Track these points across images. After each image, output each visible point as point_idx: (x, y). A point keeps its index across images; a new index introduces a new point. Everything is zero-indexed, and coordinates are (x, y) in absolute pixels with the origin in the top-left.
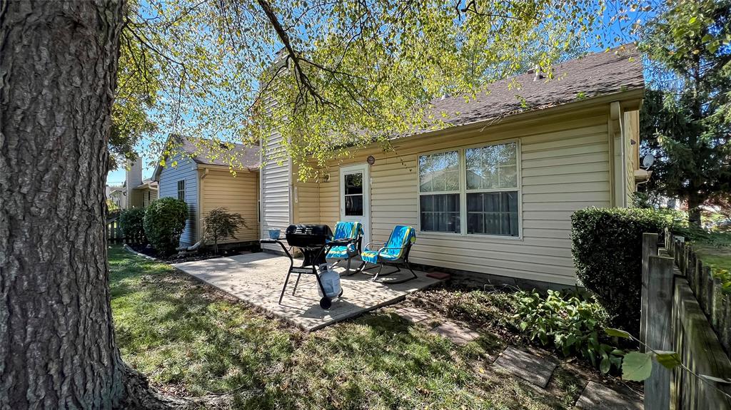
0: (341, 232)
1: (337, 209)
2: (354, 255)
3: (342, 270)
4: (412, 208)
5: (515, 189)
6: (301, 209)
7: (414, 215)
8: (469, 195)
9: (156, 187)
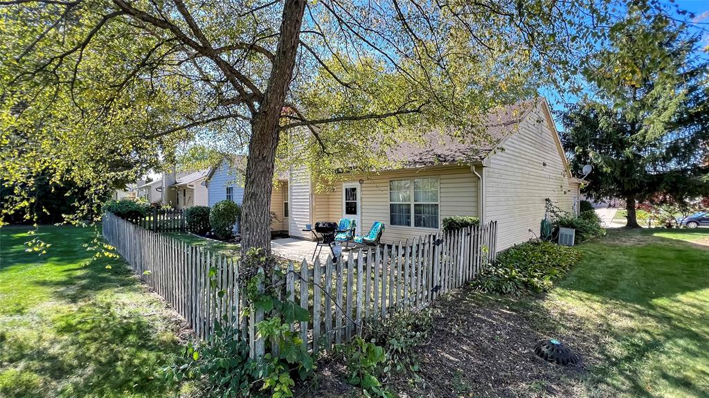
0: (343, 225)
1: (341, 210)
2: (350, 239)
3: (344, 248)
4: (386, 211)
5: (436, 203)
6: (317, 210)
7: (386, 215)
8: (415, 205)
9: (192, 186)
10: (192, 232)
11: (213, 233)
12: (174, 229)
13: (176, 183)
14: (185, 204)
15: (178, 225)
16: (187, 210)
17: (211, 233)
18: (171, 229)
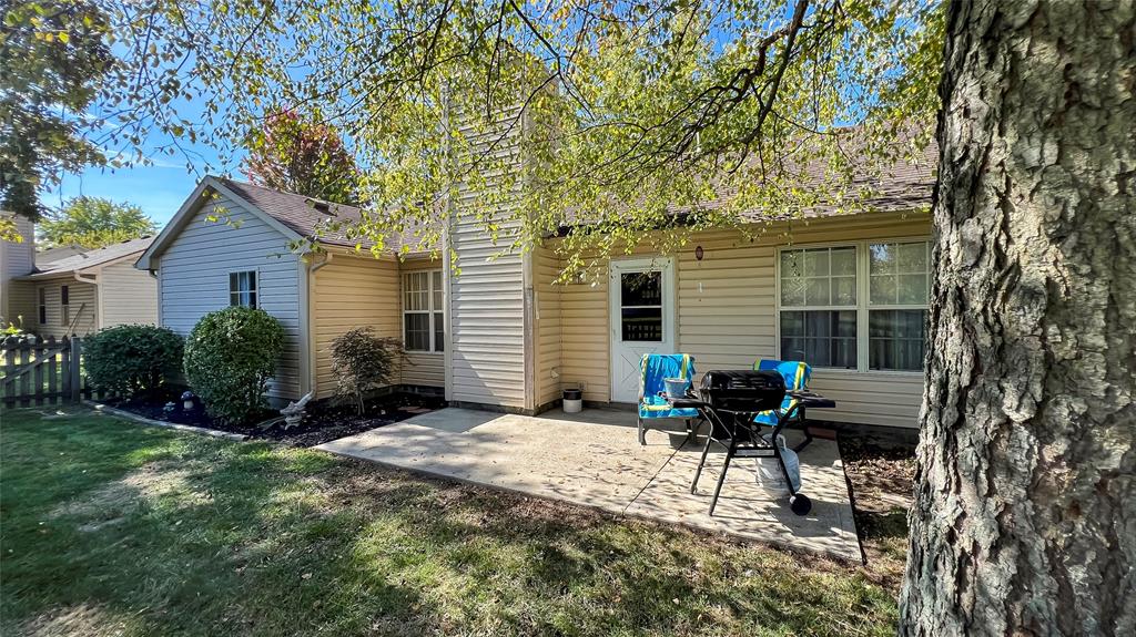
1: (605, 330)
6: (541, 330)
8: (873, 313)
9: (92, 277)
10: (108, 403)
11: (187, 405)
12: (40, 396)
13: (36, 271)
14: (66, 322)
15: (53, 380)
16: (89, 338)
17: (180, 404)
18: (25, 399)
